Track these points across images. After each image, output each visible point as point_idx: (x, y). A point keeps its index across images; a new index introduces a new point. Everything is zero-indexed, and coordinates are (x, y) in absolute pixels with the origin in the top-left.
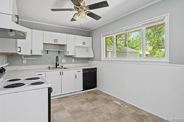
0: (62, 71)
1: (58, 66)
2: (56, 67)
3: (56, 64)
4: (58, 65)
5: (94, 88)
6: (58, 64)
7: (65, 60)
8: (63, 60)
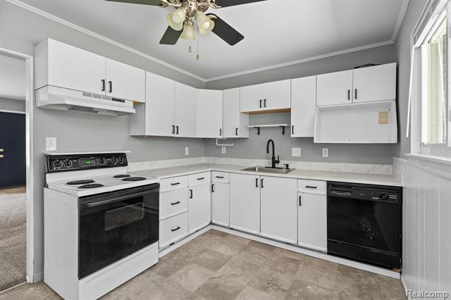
0: (262, 178)
1: (277, 165)
2: (274, 167)
3: (273, 158)
4: (278, 162)
5: (391, 269)
6: (276, 159)
7: (300, 149)
8: (293, 149)
